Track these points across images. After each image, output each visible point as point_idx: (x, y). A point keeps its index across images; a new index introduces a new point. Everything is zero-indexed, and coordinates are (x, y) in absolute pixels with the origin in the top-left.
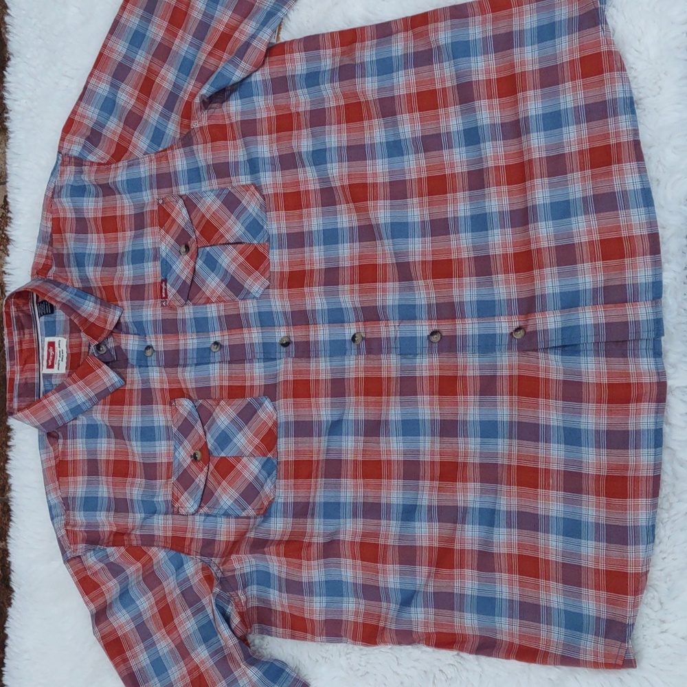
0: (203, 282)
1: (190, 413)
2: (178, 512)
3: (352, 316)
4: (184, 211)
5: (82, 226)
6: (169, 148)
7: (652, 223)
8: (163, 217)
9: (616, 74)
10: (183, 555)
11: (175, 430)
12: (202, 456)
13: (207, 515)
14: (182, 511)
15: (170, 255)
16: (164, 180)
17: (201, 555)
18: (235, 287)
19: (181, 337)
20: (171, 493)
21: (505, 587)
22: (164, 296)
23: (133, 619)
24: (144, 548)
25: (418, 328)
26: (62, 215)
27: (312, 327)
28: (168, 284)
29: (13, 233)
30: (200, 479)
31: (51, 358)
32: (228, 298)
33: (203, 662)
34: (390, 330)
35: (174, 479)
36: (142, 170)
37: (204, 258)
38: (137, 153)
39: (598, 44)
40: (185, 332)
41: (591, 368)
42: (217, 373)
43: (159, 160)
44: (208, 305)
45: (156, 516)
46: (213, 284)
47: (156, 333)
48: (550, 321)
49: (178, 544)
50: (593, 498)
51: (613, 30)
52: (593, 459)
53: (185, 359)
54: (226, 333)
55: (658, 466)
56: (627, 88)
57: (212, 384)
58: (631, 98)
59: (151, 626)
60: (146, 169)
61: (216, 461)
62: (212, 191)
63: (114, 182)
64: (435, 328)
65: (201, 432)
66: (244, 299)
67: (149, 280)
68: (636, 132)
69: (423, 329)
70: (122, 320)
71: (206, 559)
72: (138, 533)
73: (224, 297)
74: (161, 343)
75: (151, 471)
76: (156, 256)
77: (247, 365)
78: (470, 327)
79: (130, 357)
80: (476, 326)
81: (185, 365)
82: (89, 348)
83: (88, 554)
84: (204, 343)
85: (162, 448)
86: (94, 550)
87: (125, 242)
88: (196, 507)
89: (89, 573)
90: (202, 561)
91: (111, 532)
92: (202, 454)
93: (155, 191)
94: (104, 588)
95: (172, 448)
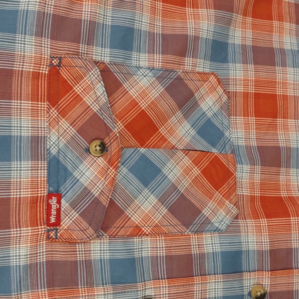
15: (67, 152)
22: (53, 220)
28: (63, 201)
32: (171, 229)
40: (90, 284)
44: (136, 240)
46: (146, 205)
66: (199, 232)
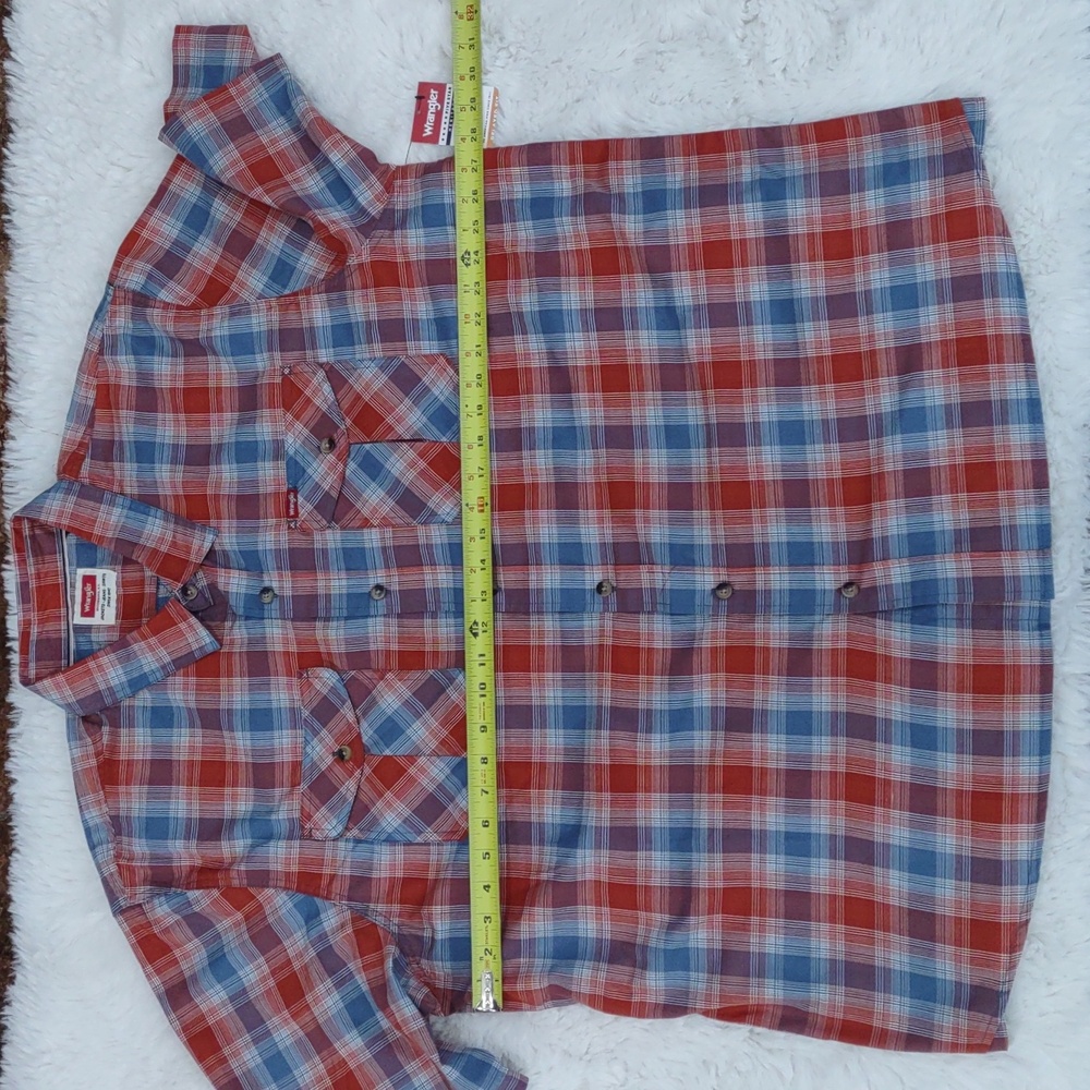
0: (358, 495)
1: (333, 690)
2: (311, 836)
3: (596, 555)
4: (327, 388)
5: (147, 399)
6: (301, 291)
7: (1039, 446)
8: (290, 395)
9: (996, 239)
10: (318, 901)
11: (306, 713)
12: (352, 753)
13: (358, 841)
14: (317, 835)
15: (302, 451)
16: (291, 339)
17: (349, 899)
18: (411, 504)
19: (320, 576)
20: (298, 807)
21: (825, 942)
22: (292, 513)
23: (232, 999)
24: (252, 890)
25: (698, 578)
26: (112, 380)
27: (533, 569)
28: (299, 496)
29: (22, 403)
30: (349, 788)
31: (89, 600)
32: (399, 521)
33: (352, 1055)
34: (655, 577)
35: (303, 787)
36: (254, 321)
37: (360, 459)
38: (245, 295)
39: (971, 196)
40: (326, 568)
41: (952, 643)
42: (380, 631)
43: (284, 308)
44: (365, 530)
45: (272, 843)
46: (374, 498)
47: (279, 568)
48: (896, 573)
49: (309, 884)
50: (952, 822)
51: (995, 178)
52: (952, 769)
53: (328, 609)
54: (394, 571)
55: (1044, 780)
56: (1011, 261)
57: (372, 647)
58: (1018, 275)
59: (264, 1008)
60: (260, 321)
61: (375, 762)
62: (373, 359)
63: (209, 338)
64: (723, 578)
65: (351, 717)
66: (425, 523)
67: (267, 488)
68: (1024, 323)
69: (706, 579)
70: (217, 548)
71: (359, 905)
72: (243, 868)
73: (392, 518)
74: (288, 584)
75: (263, 775)
76: (278, 451)
77: (428, 621)
78: (777, 579)
79: (232, 602)
80: (786, 577)
81: (327, 619)
82: (158, 588)
83: (156, 901)
84: (360, 586)
85: (284, 742)
86: (166, 894)
87: (222, 428)
88: (340, 828)
89: (156, 930)
90: (351, 908)
91: (192, 869)
92: (352, 750)
93: (277, 355)
94: (177, 953)
95: (300, 740)
